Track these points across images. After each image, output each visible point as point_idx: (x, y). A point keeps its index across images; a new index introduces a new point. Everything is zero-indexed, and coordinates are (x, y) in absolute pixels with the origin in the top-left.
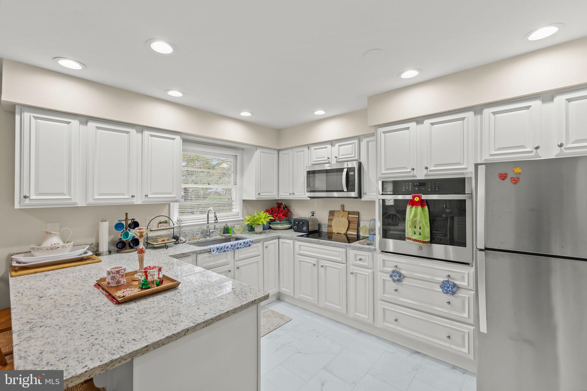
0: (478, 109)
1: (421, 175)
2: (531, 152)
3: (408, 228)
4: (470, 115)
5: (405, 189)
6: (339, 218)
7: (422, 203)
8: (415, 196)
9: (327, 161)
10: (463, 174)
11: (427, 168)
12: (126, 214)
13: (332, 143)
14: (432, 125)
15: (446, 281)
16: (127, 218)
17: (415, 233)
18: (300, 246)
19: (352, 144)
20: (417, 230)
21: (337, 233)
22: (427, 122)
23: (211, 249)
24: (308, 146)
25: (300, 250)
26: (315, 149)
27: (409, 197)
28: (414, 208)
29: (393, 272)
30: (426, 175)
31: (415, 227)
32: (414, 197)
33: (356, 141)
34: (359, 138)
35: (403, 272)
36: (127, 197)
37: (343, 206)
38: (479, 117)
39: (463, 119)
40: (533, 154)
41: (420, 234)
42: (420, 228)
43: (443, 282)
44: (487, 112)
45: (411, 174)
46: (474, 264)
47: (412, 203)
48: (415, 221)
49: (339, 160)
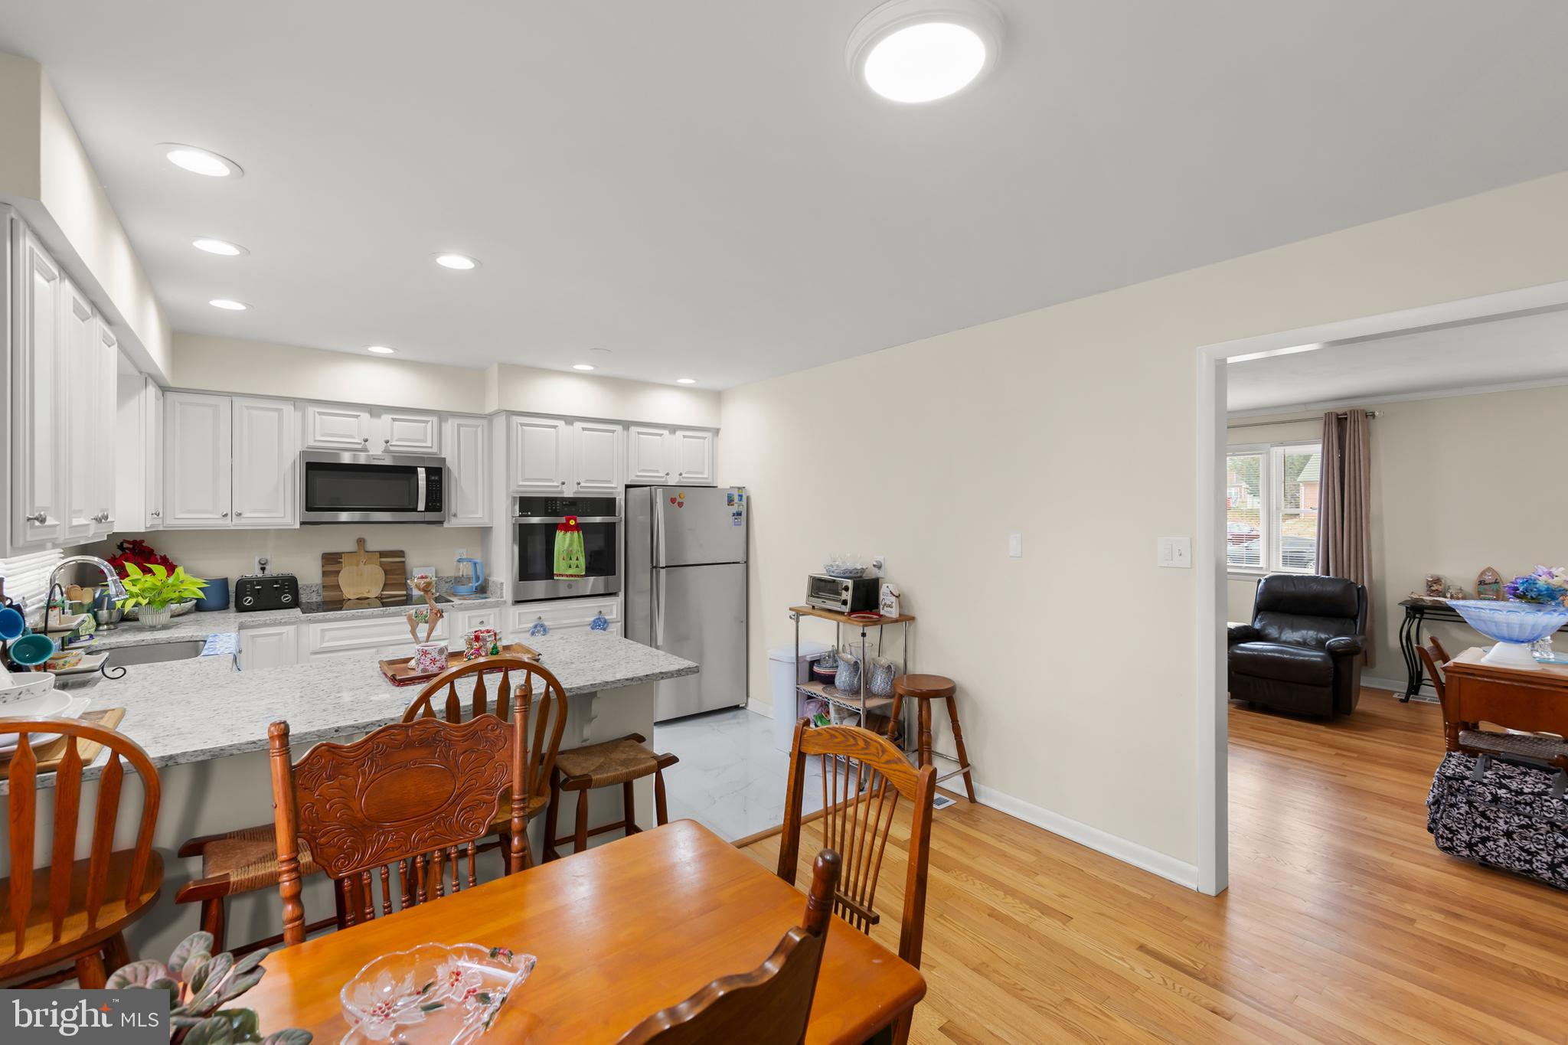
0: (627, 425)
1: (569, 492)
2: (662, 477)
3: (558, 562)
4: (618, 428)
5: (552, 509)
6: (357, 565)
7: (578, 527)
8: (570, 519)
9: (360, 447)
10: (612, 493)
11: (578, 484)
13: (375, 410)
14: (583, 430)
15: (597, 619)
17: (570, 567)
18: (323, 631)
19: (427, 422)
20: (574, 562)
21: (357, 599)
22: (578, 425)
24: (296, 402)
25: (322, 640)
26: (320, 413)
27: (563, 520)
28: (569, 534)
29: (536, 627)
30: (575, 493)
31: (571, 559)
32: (568, 520)
33: (435, 419)
34: (442, 416)
35: (546, 623)
37: (361, 542)
38: (626, 433)
39: (614, 432)
40: (664, 479)
41: (577, 566)
42: (577, 559)
43: (594, 621)
44: (634, 429)
45: (559, 489)
46: (622, 594)
47: (566, 528)
48: (571, 551)
49: (392, 448)
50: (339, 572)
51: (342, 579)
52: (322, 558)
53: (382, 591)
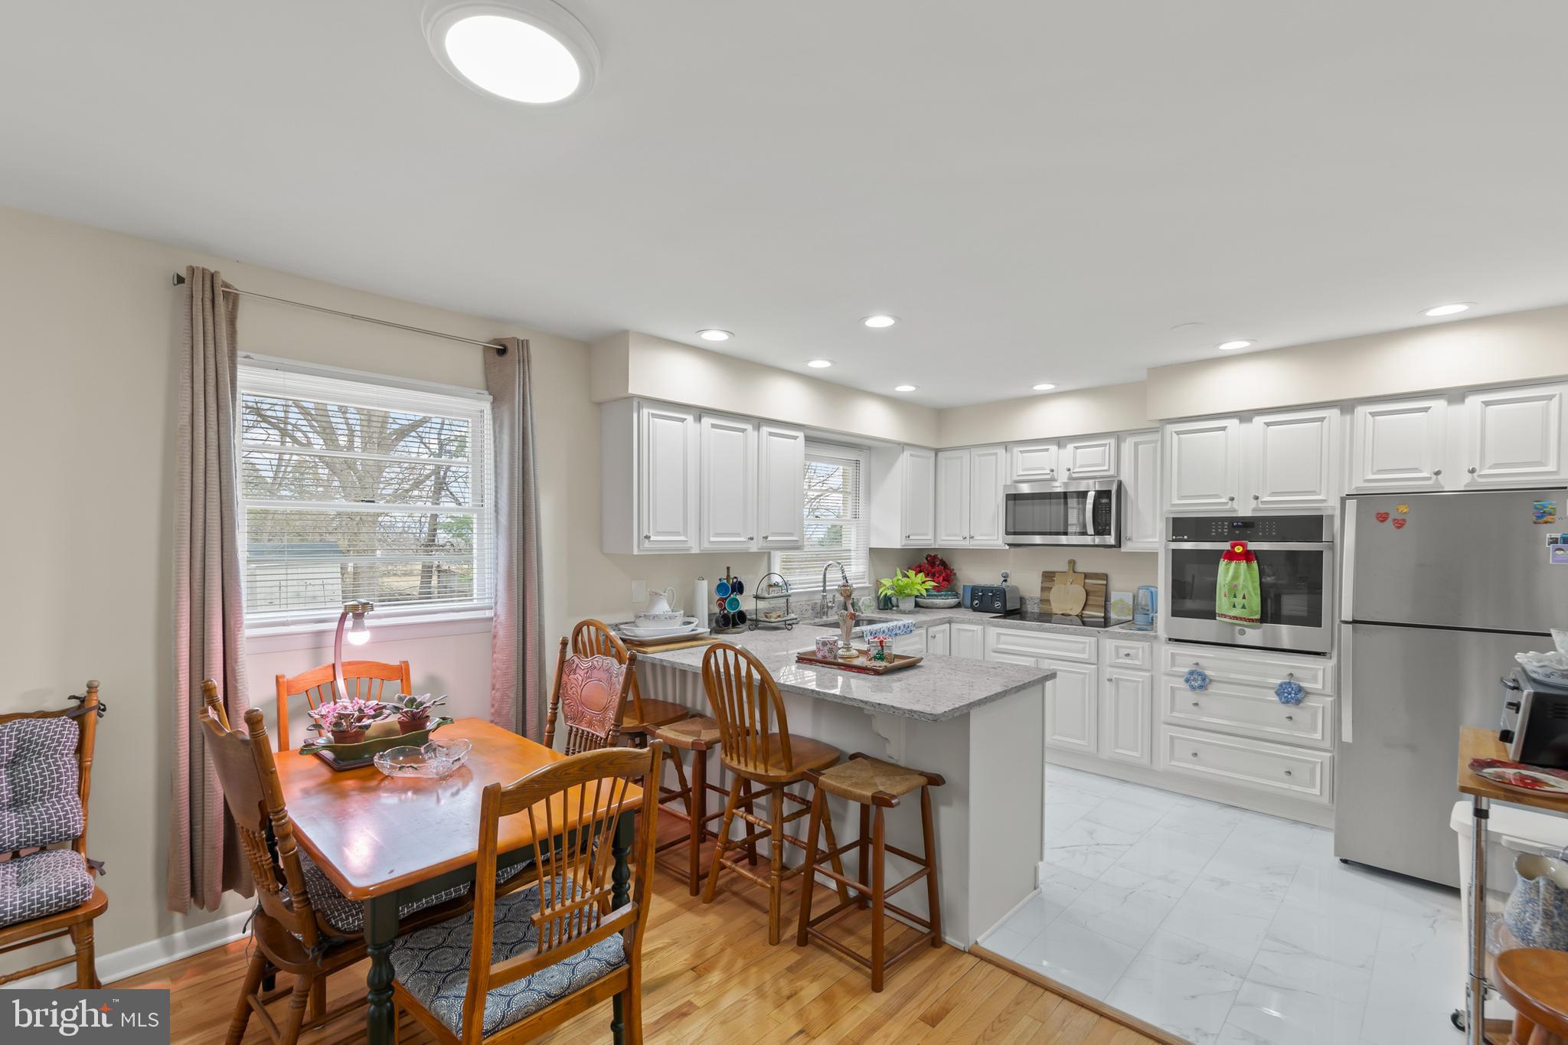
0: (1346, 406)
1: (1245, 509)
2: (1429, 479)
3: (1220, 600)
4: (1333, 414)
5: (1216, 532)
6: (1065, 584)
7: (1248, 556)
8: (1236, 545)
9: (1048, 477)
10: (1319, 509)
11: (1257, 498)
12: (728, 568)
13: (1060, 442)
14: (1268, 426)
15: (1285, 683)
16: (728, 576)
17: (1234, 606)
18: (999, 634)
19: (1105, 445)
20: (1239, 600)
21: (1062, 614)
22: (1259, 420)
23: (863, 633)
24: (1007, 445)
25: (998, 642)
26: (1021, 452)
27: (1226, 546)
28: (1233, 564)
29: (1192, 673)
30: (1254, 510)
31: (1235, 596)
32: (1233, 546)
33: (1112, 441)
34: (1119, 436)
35: (1207, 673)
36: (742, 539)
37: (1072, 563)
38: (1348, 418)
39: (1322, 419)
40: (1430, 482)
41: (1244, 607)
42: (1244, 598)
43: (1281, 685)
44: (1362, 411)
45: (1228, 507)
46: (1335, 653)
47: (1231, 556)
48: (1236, 586)
49: (1074, 475)
50: (1051, 588)
51: (1053, 596)
52: (1043, 575)
53: (1083, 609)
